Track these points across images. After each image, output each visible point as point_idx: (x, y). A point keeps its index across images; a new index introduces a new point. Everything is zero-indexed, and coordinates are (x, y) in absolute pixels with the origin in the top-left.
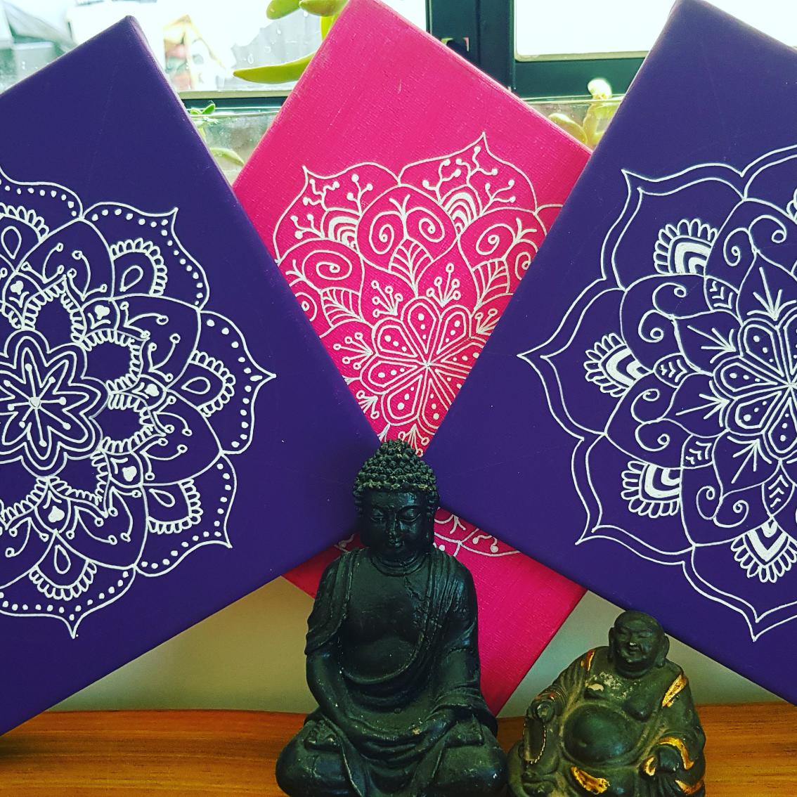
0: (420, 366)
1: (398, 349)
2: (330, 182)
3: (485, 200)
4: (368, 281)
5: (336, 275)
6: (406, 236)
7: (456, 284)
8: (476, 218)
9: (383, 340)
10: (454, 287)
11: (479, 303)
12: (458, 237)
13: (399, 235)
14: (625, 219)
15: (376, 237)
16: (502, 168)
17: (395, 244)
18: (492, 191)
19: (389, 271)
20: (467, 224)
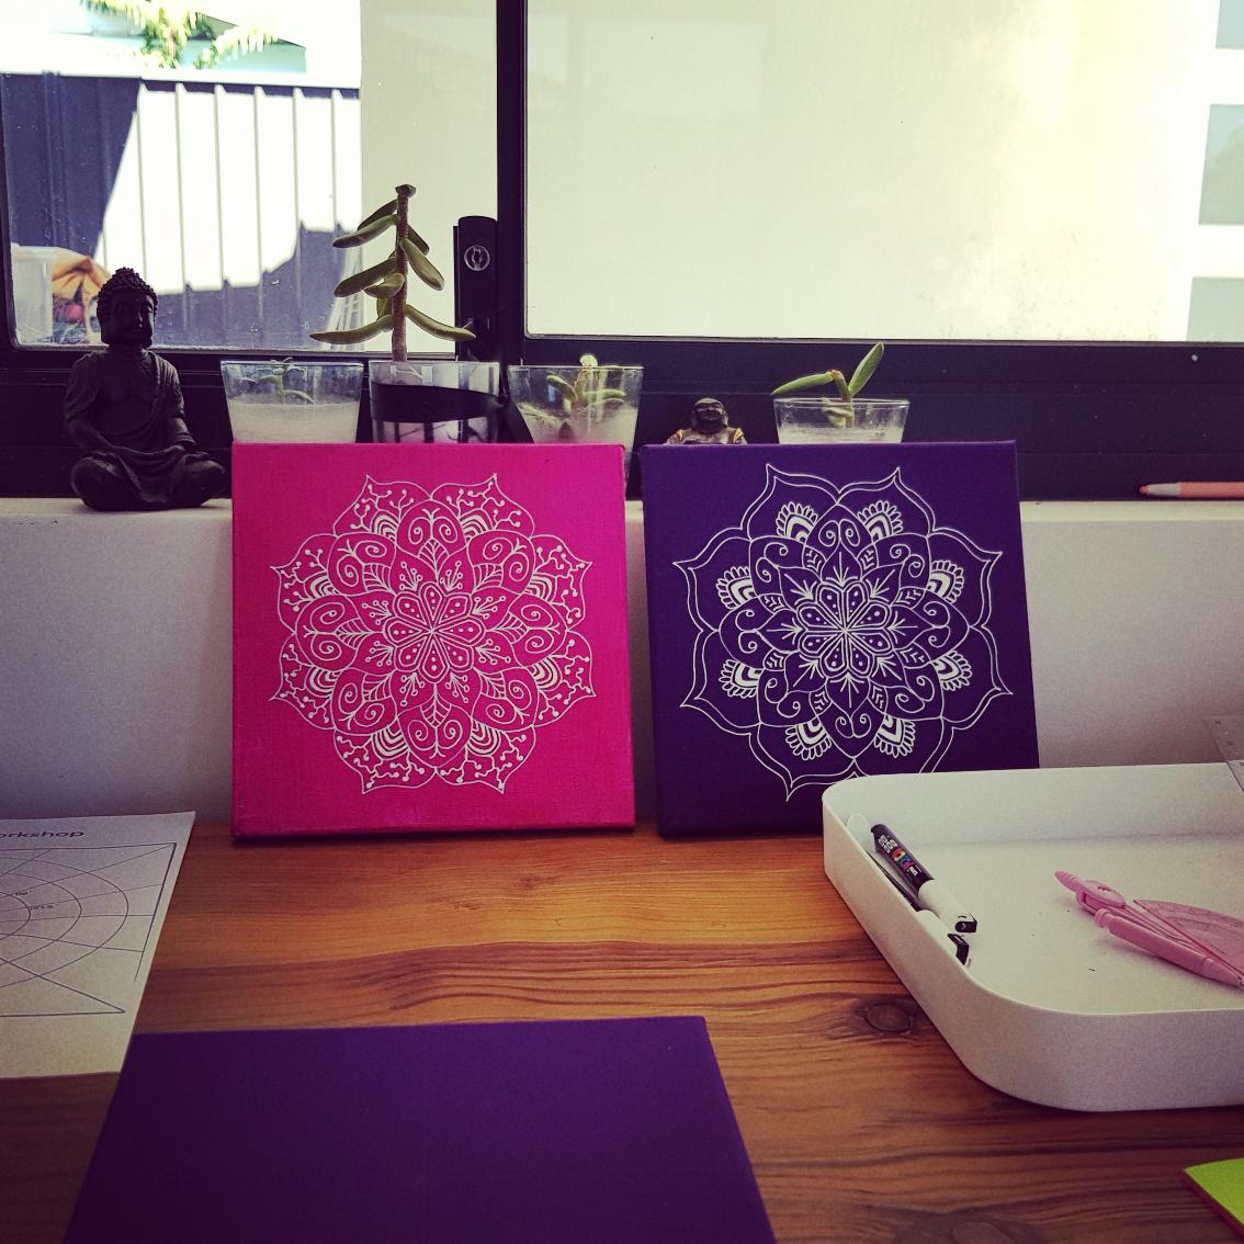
0: (428, 636)
1: (407, 634)
2: (294, 564)
3: (396, 512)
4: (359, 607)
5: (336, 617)
6: (363, 564)
7: (414, 571)
8: (398, 525)
9: (394, 636)
10: (414, 574)
11: (437, 574)
12: (396, 544)
13: (359, 567)
14: (692, 591)
15: (345, 578)
16: (391, 487)
17: (360, 574)
18: (396, 504)
19: (368, 592)
20: (395, 532)
